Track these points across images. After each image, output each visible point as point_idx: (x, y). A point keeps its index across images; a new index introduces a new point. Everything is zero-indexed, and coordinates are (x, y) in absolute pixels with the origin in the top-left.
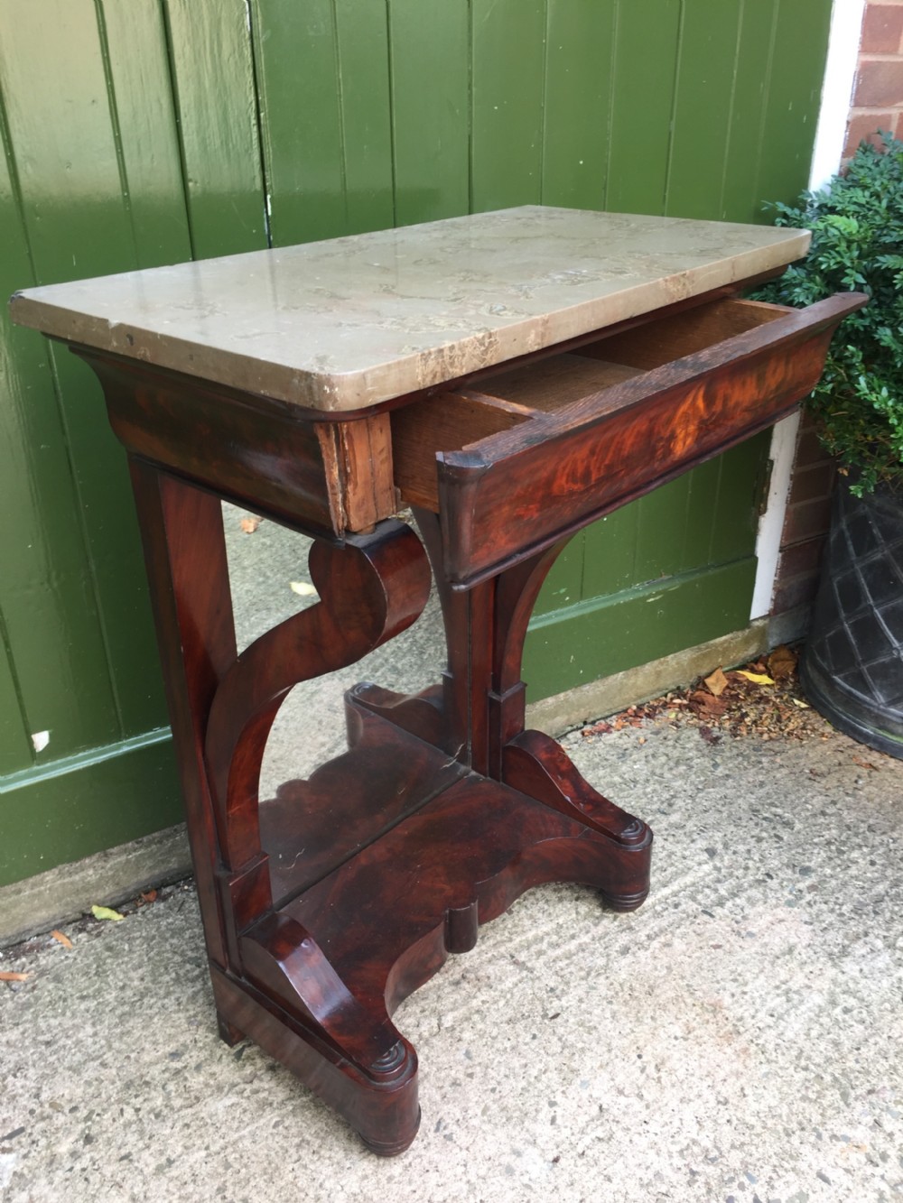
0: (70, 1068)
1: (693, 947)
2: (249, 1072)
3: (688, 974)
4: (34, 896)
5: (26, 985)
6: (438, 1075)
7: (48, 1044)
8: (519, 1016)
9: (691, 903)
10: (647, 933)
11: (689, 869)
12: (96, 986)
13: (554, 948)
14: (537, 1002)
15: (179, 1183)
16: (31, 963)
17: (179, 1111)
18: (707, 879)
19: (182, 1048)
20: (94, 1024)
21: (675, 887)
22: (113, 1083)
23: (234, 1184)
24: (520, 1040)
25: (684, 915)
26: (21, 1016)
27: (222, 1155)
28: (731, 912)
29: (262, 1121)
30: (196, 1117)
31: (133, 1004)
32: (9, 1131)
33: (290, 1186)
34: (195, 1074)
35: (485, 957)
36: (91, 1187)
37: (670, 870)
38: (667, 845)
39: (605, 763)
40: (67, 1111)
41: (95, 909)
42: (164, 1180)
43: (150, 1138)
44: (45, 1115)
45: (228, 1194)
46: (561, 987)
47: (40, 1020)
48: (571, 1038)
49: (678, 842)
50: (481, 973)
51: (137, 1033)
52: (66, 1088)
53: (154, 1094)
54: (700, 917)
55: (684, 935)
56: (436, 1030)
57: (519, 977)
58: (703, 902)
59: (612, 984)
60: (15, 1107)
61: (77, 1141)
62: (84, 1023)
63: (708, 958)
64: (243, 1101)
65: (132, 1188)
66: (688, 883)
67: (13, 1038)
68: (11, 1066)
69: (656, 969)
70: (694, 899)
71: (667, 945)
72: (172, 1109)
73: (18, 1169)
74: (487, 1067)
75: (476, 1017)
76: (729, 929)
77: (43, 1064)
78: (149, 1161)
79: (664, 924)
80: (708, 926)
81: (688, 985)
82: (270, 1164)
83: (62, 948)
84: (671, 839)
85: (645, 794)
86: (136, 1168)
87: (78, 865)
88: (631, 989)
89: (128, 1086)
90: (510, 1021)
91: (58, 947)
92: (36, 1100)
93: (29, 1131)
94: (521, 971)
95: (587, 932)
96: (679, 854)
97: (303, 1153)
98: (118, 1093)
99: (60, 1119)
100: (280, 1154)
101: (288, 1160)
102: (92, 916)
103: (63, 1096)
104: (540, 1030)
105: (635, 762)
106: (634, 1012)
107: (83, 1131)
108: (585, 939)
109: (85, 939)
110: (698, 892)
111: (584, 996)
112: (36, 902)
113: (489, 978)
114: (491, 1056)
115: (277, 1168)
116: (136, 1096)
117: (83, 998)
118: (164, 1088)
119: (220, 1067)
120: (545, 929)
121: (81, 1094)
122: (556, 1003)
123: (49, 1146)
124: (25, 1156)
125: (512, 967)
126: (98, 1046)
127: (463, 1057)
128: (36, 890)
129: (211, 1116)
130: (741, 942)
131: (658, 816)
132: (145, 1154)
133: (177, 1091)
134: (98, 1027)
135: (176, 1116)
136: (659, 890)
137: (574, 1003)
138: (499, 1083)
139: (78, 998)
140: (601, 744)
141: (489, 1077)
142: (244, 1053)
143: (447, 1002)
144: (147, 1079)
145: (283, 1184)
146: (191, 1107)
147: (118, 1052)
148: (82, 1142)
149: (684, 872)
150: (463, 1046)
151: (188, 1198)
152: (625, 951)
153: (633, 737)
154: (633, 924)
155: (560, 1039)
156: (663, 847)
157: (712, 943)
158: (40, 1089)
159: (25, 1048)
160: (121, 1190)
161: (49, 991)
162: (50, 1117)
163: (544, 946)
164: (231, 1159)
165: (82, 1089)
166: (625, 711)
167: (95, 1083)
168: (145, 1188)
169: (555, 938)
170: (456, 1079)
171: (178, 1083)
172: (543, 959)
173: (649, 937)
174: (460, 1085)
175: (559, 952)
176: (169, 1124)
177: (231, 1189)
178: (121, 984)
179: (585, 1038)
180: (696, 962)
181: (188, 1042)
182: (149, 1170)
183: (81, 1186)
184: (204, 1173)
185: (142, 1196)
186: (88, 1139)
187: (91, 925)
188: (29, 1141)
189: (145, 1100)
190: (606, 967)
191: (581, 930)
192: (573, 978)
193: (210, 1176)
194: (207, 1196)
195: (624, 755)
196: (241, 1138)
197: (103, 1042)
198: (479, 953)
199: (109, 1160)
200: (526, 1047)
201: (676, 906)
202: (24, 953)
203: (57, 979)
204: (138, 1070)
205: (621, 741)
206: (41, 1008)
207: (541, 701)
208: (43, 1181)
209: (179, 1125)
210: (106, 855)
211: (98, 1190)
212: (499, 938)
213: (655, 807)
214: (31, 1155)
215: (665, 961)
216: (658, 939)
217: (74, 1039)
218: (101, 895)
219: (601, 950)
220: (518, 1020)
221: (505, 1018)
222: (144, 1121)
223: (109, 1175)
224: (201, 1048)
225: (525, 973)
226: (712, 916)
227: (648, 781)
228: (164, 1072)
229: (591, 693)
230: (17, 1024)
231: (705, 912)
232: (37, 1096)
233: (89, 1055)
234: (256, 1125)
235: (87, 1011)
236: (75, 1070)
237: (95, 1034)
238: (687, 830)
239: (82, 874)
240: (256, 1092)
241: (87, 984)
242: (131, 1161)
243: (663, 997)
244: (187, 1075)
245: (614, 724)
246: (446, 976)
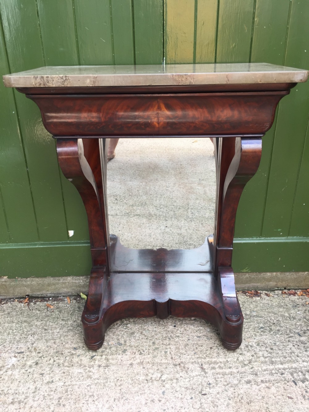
0: (46, 340)
1: (279, 393)
2: (91, 364)
3: (270, 403)
4: (63, 283)
5: (52, 310)
6: (149, 395)
7: (46, 330)
8: (191, 388)
9: (290, 375)
10: (262, 379)
11: (297, 361)
12: (68, 318)
13: (220, 368)
14: (200, 386)
15: (50, 390)
16: (57, 304)
17: (65, 367)
18: (303, 369)
19: (78, 347)
20: (60, 329)
21: (286, 366)
22: (54, 350)
23: (64, 398)
24: (186, 397)
25: (283, 379)
26: (45, 318)
27: (67, 387)
28: (306, 387)
29: (85, 382)
30: (68, 371)
31: (74, 328)
32: (20, 351)
33: (79, 408)
34: (76, 357)
35: (192, 360)
36: (28, 378)
37: (288, 358)
38: (293, 349)
39: (285, 307)
40: (37, 352)
41: (81, 294)
42: (47, 387)
43: (52, 372)
44: (31, 351)
45: (61, 401)
46: (213, 385)
47: (48, 322)
48: (205, 406)
49: (299, 349)
50: (186, 366)
51: (69, 337)
52: (41, 345)
53: (62, 358)
54: (290, 383)
55: (278, 387)
56: (158, 379)
57: (199, 374)
58: (295, 377)
59: (235, 392)
60: (25, 345)
61: (34, 363)
62: (58, 328)
63: (284, 400)
64: (84, 373)
65: (37, 385)
66: (294, 367)
67: (38, 324)
68: (32, 332)
69: (257, 395)
70: (292, 374)
71: (268, 388)
72: (64, 365)
73: (14, 364)
74: (167, 401)
75: (175, 381)
76: (301, 393)
77: (40, 335)
78: (47, 378)
79: (272, 378)
80: (291, 388)
81: (267, 408)
82: (78, 397)
83: (67, 303)
84: (296, 346)
85: (296, 324)
86: (43, 379)
87: (78, 278)
88: (242, 398)
89: (57, 352)
90: (187, 388)
91: (66, 302)
92: (32, 345)
93: (24, 353)
94: (202, 372)
95: (237, 368)
96: (296, 354)
97: (90, 399)
98: (53, 353)
99: (34, 354)
100: (83, 396)
101: (84, 399)
102: (80, 296)
103: (39, 347)
104: (195, 397)
105: (299, 311)
106: (237, 407)
107: (37, 361)
108: (235, 370)
109: (74, 302)
110: (296, 372)
111: (221, 392)
112: (64, 285)
113: (188, 368)
114: (171, 398)
115: (79, 400)
116: (57, 357)
117: (63, 320)
118: (65, 358)
119: (85, 358)
120: (221, 360)
121: (44, 349)
122: (208, 389)
123: (26, 361)
124: (18, 361)
125: (199, 369)
126: (57, 336)
127: (161, 393)
128: (64, 281)
129: (72, 373)
130: (303, 401)
131: (296, 335)
132: (47, 376)
133: (69, 360)
134: (61, 331)
135: (63, 368)
136: (278, 364)
137: (215, 393)
138: (168, 409)
139: (61, 319)
140: (288, 299)
141: (166, 404)
142: (94, 358)
143: (168, 371)
144: (63, 353)
145: (78, 406)
146: (69, 367)
147: (61, 340)
148: (35, 364)
149: (294, 362)
150: (164, 389)
151: (50, 396)
152: (248, 382)
153: (304, 300)
154: (258, 373)
155: (201, 404)
156: (291, 348)
157: (289, 395)
158: (35, 342)
159: (39, 328)
160: (34, 384)
161: (56, 314)
162: (32, 352)
163: (217, 366)
164: (69, 390)
165: (45, 347)
166: (306, 290)
167: (49, 347)
168: (41, 386)
169: (223, 365)
170: (154, 400)
171: (70, 358)
172: (213, 371)
173: (262, 381)
174: (154, 402)
175: (221, 371)
176: (60, 369)
177: (63, 399)
178: (75, 320)
179: (211, 409)
180: (277, 400)
181: (81, 346)
182: (45, 381)
183: (26, 377)
184: (59, 390)
185: (38, 388)
186: (37, 364)
187: (78, 299)
188: (22, 357)
189: (58, 359)
190: (236, 385)
191: (235, 367)
192: (220, 383)
193: (60, 392)
194: (55, 398)
195: (296, 306)
196: (76, 384)
197: (59, 336)
198: (190, 359)
199: (38, 373)
200: (186, 401)
201: (282, 374)
202: (57, 300)
203: (60, 312)
204: (62, 349)
205: (298, 301)
206: (51, 318)
207: (264, 273)
208: (18, 370)
209: (63, 371)
210: (87, 278)
211: (29, 380)
212: (201, 356)
213: (297, 331)
214: (20, 361)
215: (263, 394)
216: (266, 384)
217: (53, 331)
218: (84, 290)
219: (239, 378)
220: (190, 389)
221: (185, 386)
222: (54, 365)
223: (35, 377)
224: (83, 350)
225: (203, 373)
226: (296, 384)
227: (300, 320)
228: (69, 352)
229: (289, 277)
230: (42, 320)
231: (294, 381)
232: (33, 344)
233: (53, 338)
234: (83, 383)
235: (61, 324)
236: (47, 341)
237: (59, 332)
238: (306, 345)
239: (79, 281)
240: (90, 372)
241: (66, 316)
242: (43, 376)
243: (253, 407)
244: (74, 357)
245: (298, 293)
246: (174, 361)
